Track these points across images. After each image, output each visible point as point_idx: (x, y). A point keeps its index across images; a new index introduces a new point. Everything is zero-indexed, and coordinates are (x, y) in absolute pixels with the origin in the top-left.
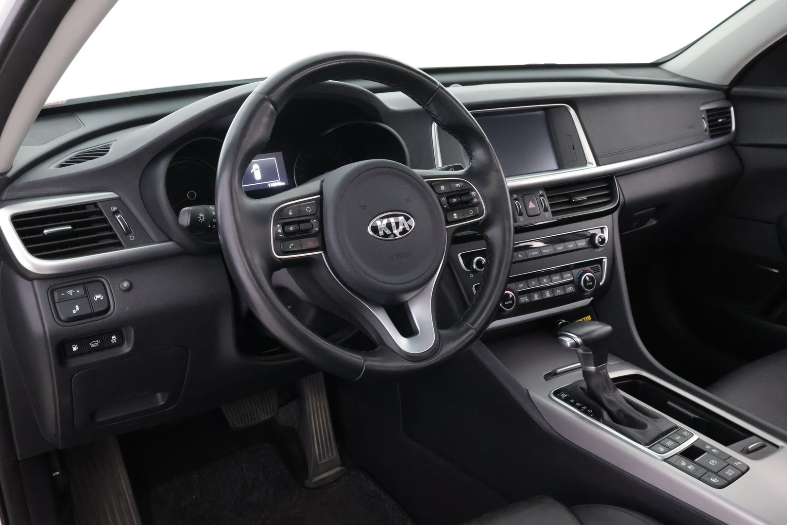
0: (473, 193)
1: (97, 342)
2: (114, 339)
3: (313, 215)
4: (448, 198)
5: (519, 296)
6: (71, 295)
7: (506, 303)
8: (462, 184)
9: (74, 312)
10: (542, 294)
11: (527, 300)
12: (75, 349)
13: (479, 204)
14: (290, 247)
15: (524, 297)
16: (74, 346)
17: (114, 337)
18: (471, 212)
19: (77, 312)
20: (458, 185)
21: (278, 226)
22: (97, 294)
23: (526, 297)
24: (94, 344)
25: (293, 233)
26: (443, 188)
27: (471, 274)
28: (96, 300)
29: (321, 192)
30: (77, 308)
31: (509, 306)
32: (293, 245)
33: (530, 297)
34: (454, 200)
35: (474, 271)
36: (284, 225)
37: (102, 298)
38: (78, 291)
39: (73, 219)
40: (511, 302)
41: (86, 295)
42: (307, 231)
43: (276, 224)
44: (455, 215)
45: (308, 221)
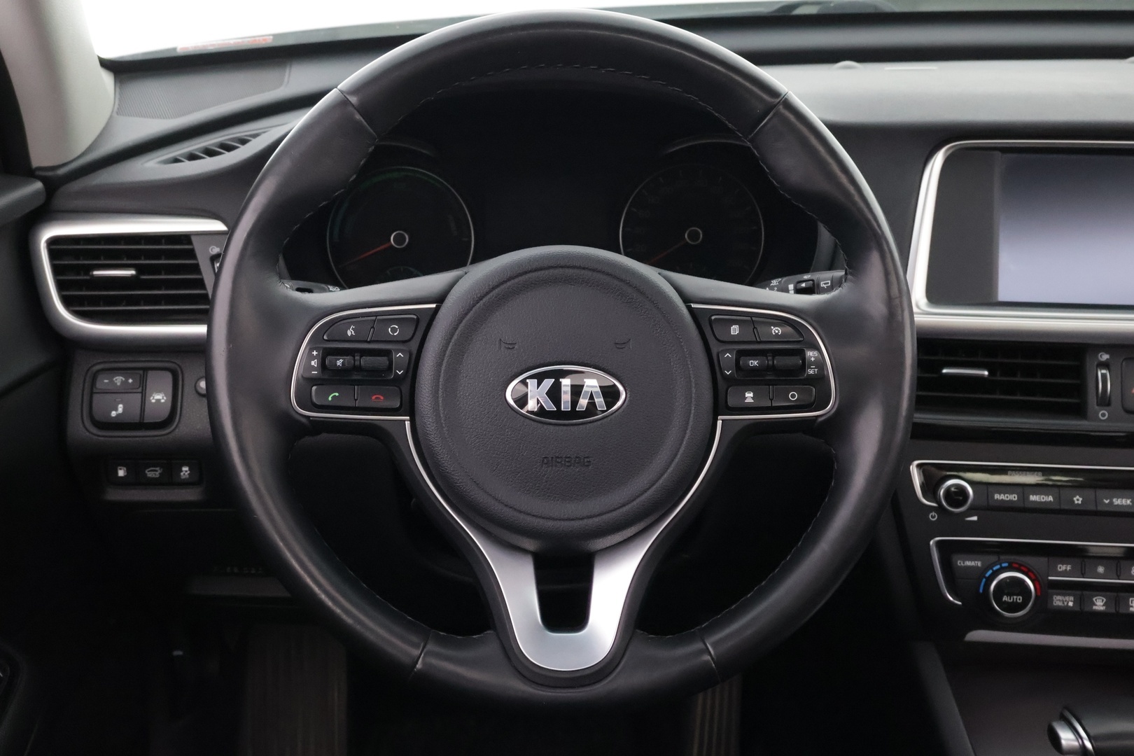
0: (811, 355)
1: (156, 471)
2: (186, 471)
3: (404, 342)
4: (741, 354)
5: (1050, 591)
6: (119, 384)
7: (1005, 598)
8: (789, 329)
9: (114, 414)
10: (1117, 602)
11: (1071, 604)
12: (121, 473)
13: (821, 379)
14: (330, 399)
15: (1064, 595)
16: (121, 469)
17: (185, 469)
18: (794, 396)
19: (118, 415)
20: (776, 330)
21: (315, 353)
22: (159, 392)
23: (1072, 598)
24: (153, 473)
25: (343, 371)
26: (735, 330)
27: (933, 514)
28: (153, 401)
29: (440, 299)
30: (120, 408)
31: (1014, 607)
32: (337, 394)
33: (1080, 601)
34: (754, 363)
35: (940, 509)
36: (327, 353)
37: (163, 401)
38: (130, 381)
39: (139, 259)
40: (1019, 599)
41: (140, 390)
42: (374, 371)
43: (311, 350)
44: (749, 395)
45: (387, 353)
